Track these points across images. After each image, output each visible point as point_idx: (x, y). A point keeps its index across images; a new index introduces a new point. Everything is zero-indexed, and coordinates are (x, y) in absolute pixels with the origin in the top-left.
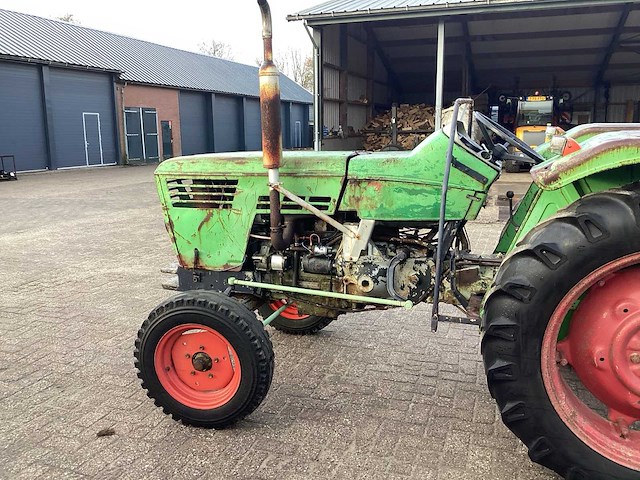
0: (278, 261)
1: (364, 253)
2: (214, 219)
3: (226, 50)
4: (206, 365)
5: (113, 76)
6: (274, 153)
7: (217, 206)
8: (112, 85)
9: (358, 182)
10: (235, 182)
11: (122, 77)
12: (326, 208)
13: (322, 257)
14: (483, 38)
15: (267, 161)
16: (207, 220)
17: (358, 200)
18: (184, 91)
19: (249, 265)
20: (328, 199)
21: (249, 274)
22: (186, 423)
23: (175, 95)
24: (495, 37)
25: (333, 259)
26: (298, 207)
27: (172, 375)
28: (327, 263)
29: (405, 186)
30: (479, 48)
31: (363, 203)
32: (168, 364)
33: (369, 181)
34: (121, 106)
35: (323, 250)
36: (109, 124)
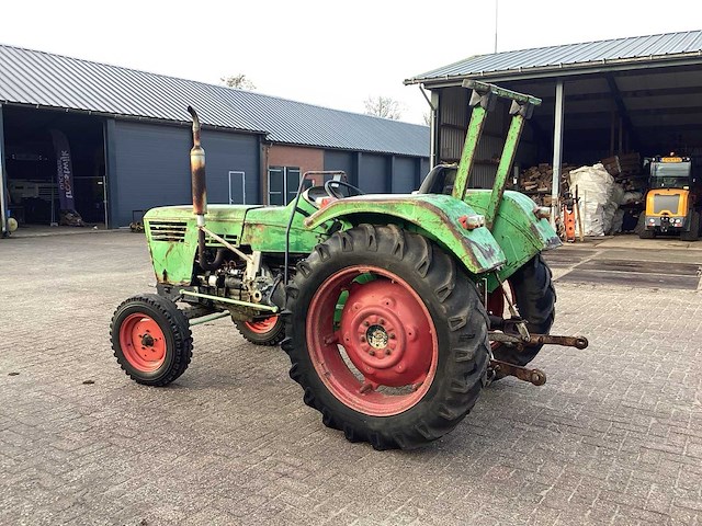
0: (213, 280)
1: (259, 274)
2: (174, 249)
3: (392, 107)
4: (149, 342)
5: (260, 137)
6: (200, 205)
7: (177, 240)
8: (258, 147)
9: (250, 225)
10: (185, 224)
11: (268, 138)
12: (234, 243)
13: (235, 277)
14: (635, 94)
15: (195, 211)
16: (170, 250)
17: (251, 237)
18: (329, 151)
19: (195, 282)
20: (235, 237)
21: (196, 288)
22: (139, 382)
23: (321, 154)
24: (649, 93)
25: (241, 279)
26: (217, 242)
27: (131, 348)
28: (238, 282)
29: (278, 229)
30: (631, 104)
31: (254, 239)
32: (129, 341)
33: (257, 225)
34: (266, 166)
35: (234, 272)
36: (254, 182)
